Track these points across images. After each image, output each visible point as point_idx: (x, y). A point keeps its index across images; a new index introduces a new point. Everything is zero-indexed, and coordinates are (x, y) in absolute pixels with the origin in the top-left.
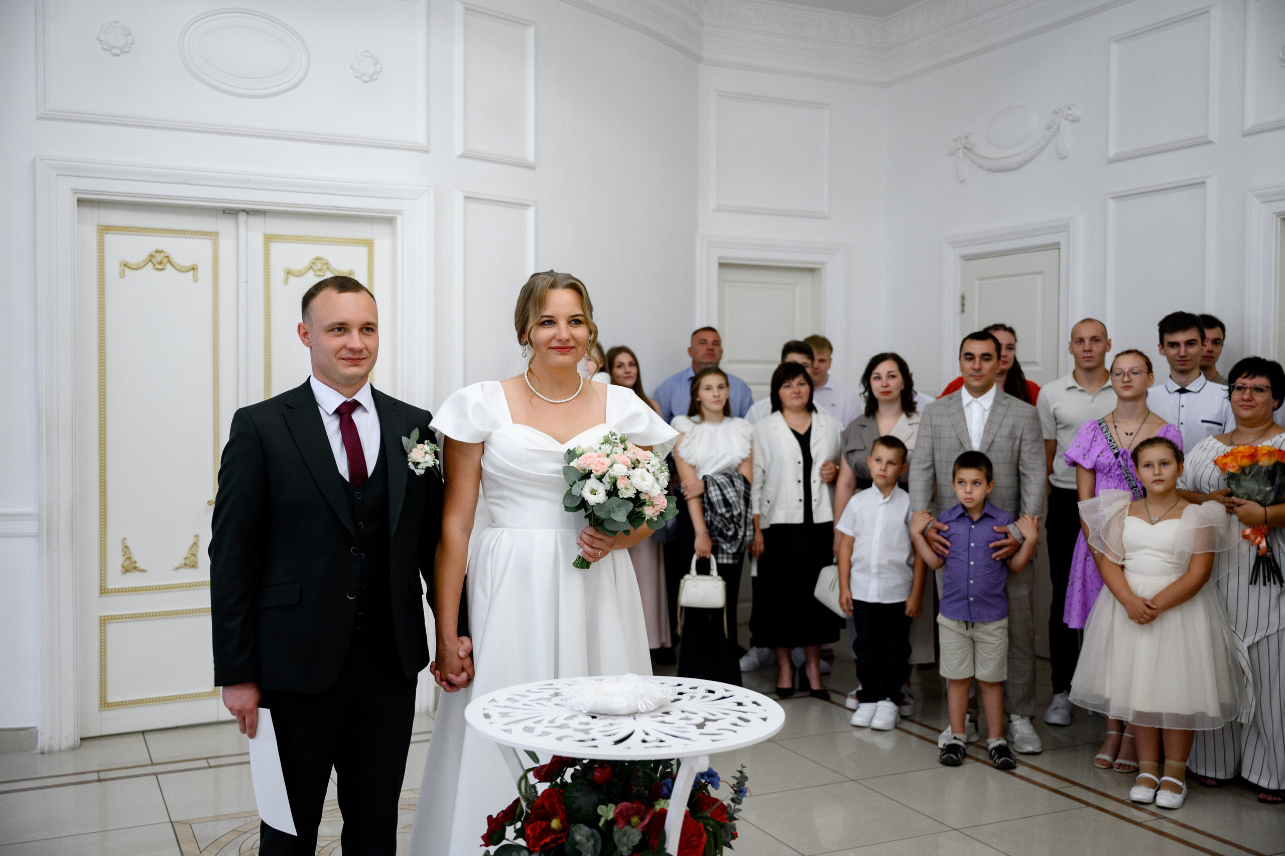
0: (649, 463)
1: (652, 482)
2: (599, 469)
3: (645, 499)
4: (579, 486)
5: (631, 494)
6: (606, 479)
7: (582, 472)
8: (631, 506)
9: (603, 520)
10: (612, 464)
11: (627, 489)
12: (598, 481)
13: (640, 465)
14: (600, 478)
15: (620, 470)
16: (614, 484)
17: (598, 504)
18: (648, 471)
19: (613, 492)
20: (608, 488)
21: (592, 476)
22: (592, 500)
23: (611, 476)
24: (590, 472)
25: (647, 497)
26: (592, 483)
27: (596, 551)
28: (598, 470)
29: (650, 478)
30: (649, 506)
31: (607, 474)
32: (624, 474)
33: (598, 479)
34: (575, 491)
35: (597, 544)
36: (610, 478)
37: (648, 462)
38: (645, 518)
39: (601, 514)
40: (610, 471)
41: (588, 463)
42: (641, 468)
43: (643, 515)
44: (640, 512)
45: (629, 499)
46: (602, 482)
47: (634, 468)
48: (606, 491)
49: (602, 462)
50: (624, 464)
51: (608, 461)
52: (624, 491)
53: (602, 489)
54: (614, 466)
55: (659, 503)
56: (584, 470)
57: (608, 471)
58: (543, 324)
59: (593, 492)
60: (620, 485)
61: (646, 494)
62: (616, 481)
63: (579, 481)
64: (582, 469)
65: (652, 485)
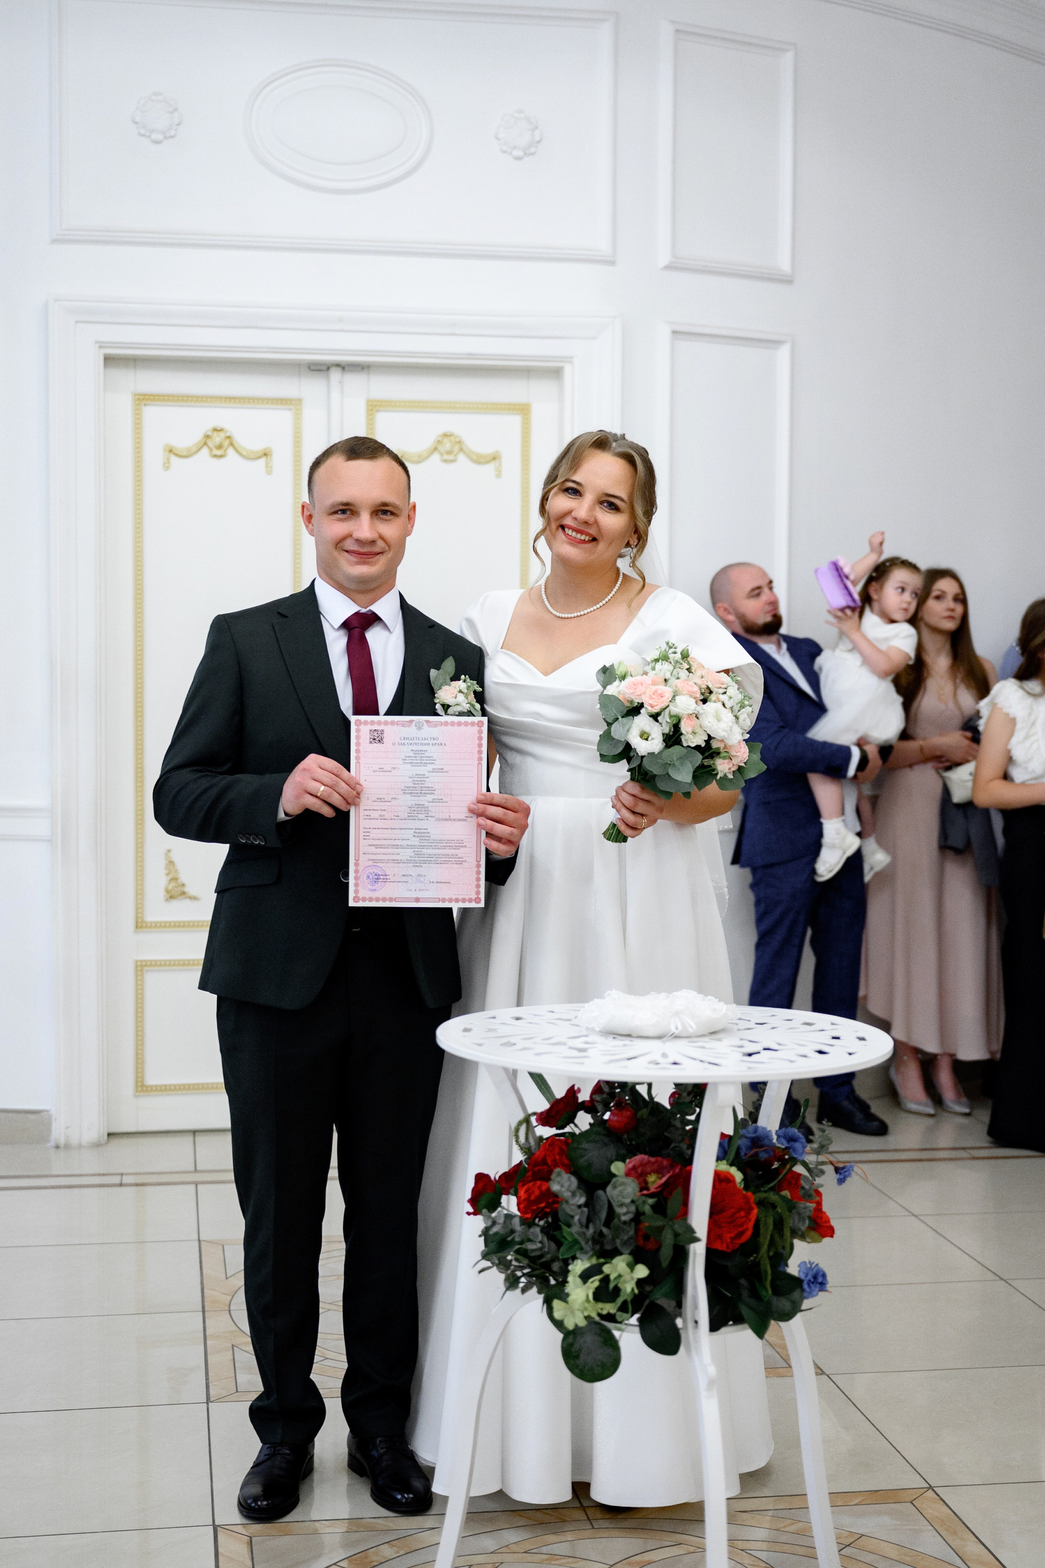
0: (725, 693)
1: (731, 724)
2: (655, 704)
3: (718, 748)
4: (624, 726)
5: (700, 741)
6: (664, 718)
7: (628, 704)
8: (698, 758)
9: (654, 776)
10: (674, 696)
11: (694, 733)
12: (651, 719)
13: (713, 697)
14: (655, 717)
15: (685, 705)
16: (676, 727)
17: (651, 754)
18: (724, 705)
19: (673, 738)
20: (667, 731)
21: (643, 711)
22: (642, 747)
23: (673, 713)
24: (641, 705)
25: (721, 746)
26: (642, 721)
27: (639, 819)
28: (652, 704)
29: (728, 716)
30: (724, 758)
31: (667, 711)
32: (691, 713)
33: (651, 716)
34: (617, 731)
35: (641, 808)
36: (671, 716)
37: (723, 691)
38: (717, 774)
39: (654, 768)
40: (671, 707)
41: (639, 693)
42: (715, 702)
43: (714, 770)
44: (710, 766)
45: (698, 748)
46: (657, 721)
47: (704, 701)
48: (663, 734)
49: (660, 692)
50: (691, 696)
51: (668, 692)
52: (691, 736)
53: (657, 732)
54: (677, 698)
55: (738, 754)
56: (632, 702)
57: (668, 706)
58: (567, 490)
59: (645, 736)
60: (685, 727)
61: (722, 741)
62: (679, 721)
63: (623, 717)
64: (628, 701)
65: (731, 728)
